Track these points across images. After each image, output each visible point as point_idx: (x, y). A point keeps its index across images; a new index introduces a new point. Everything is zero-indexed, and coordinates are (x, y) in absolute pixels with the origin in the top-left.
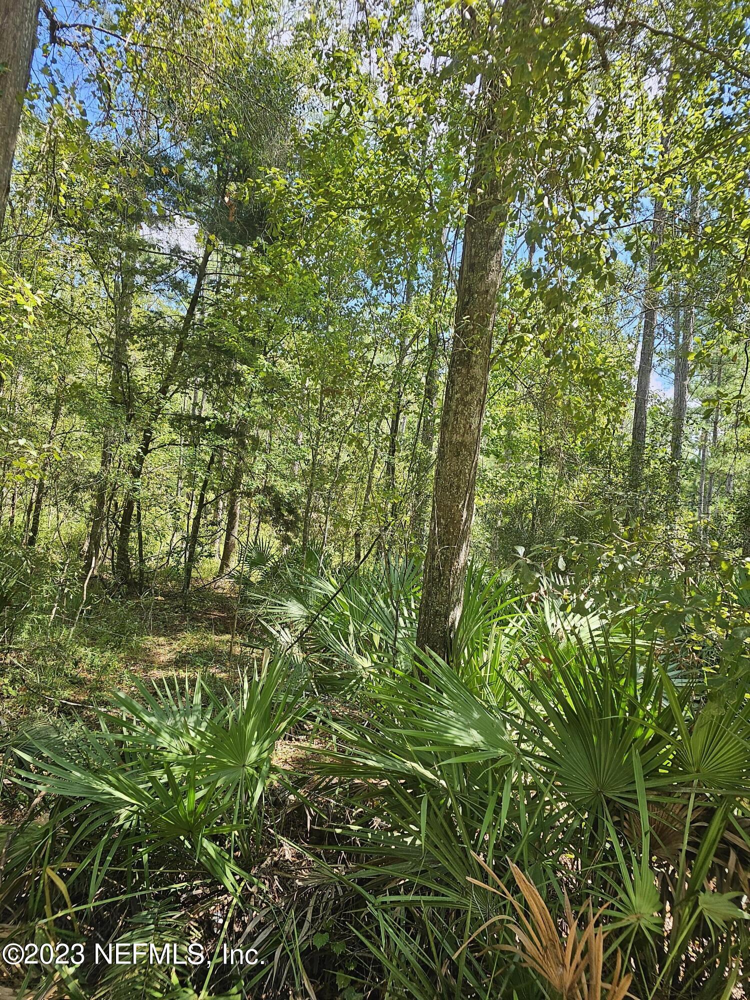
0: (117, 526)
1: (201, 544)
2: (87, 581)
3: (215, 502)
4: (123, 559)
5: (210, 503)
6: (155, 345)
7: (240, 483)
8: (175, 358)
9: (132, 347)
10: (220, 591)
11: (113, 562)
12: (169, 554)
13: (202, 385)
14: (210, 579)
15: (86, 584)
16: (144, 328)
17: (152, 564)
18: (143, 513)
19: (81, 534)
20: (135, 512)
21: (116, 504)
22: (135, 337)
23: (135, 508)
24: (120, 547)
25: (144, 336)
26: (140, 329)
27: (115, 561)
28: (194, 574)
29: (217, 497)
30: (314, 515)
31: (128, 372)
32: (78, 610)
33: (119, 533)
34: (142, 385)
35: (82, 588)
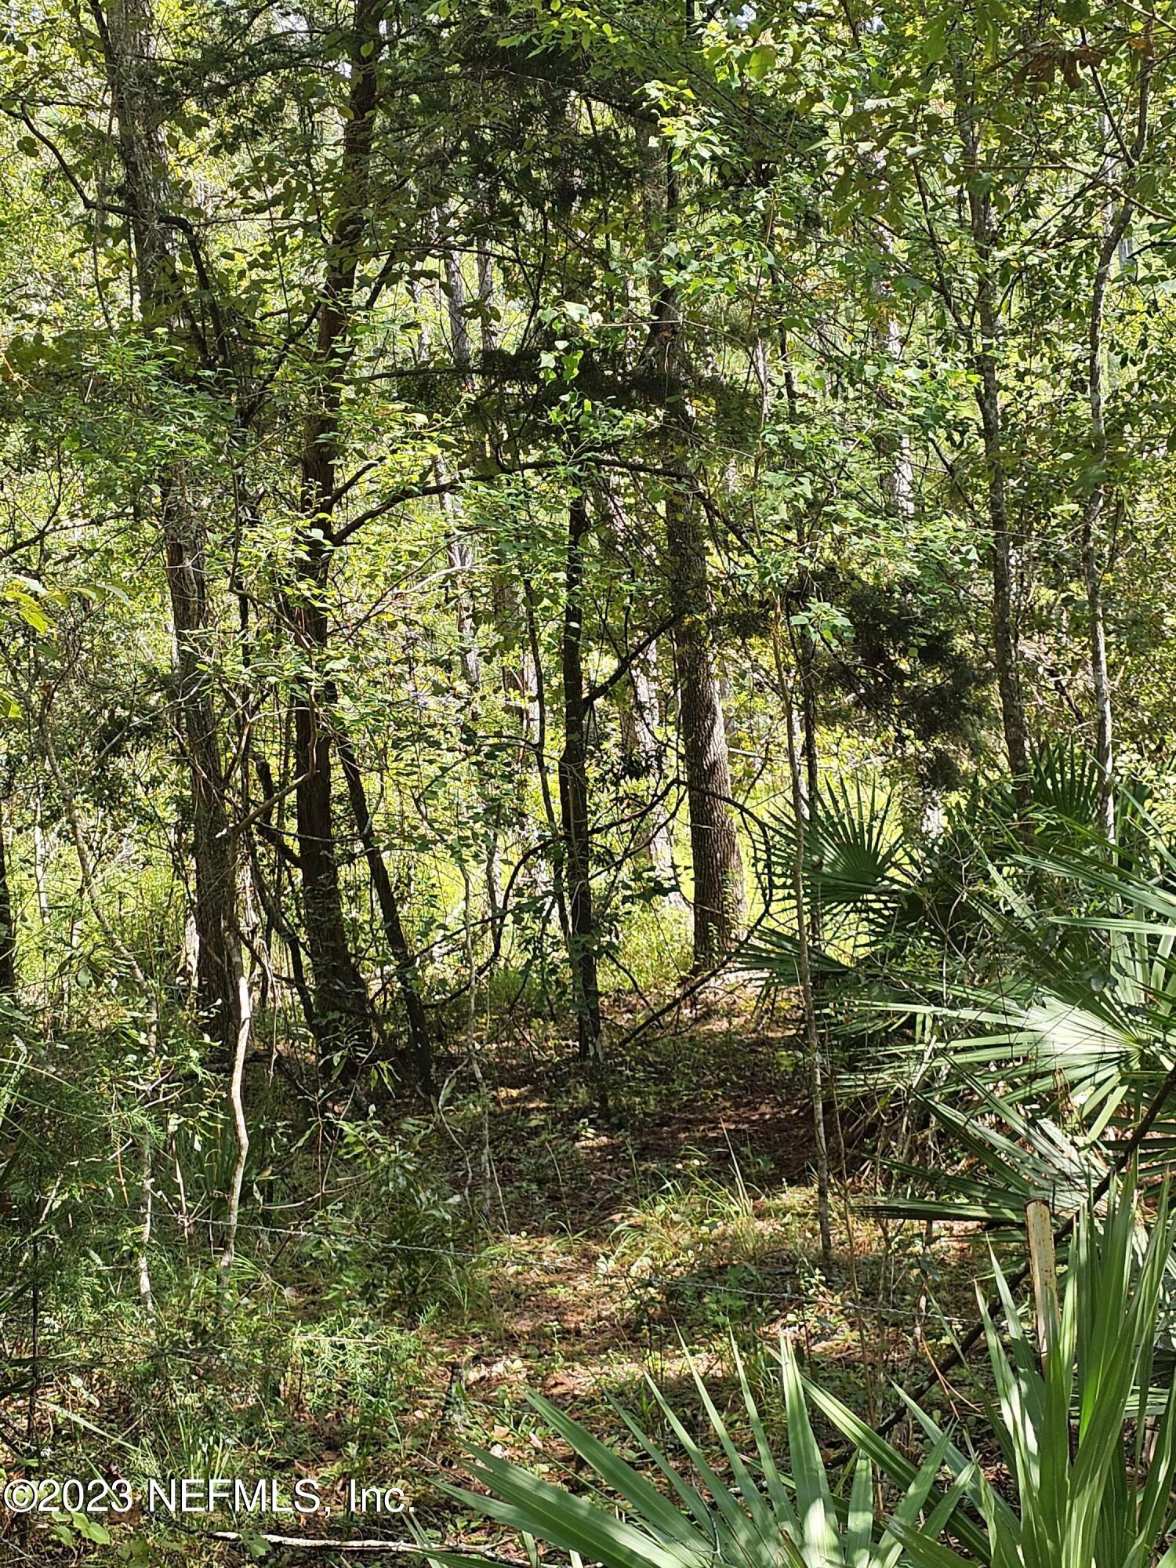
0: (285, 851)
1: (607, 860)
2: (237, 1076)
3: (619, 684)
4: (335, 972)
5: (602, 691)
6: (269, 115)
7: (702, 583)
8: (357, 143)
9: (189, 147)
10: (719, 1025)
11: (303, 991)
12: (494, 922)
13: (478, 229)
14: (672, 990)
15: (236, 1089)
16: (216, 57)
17: (443, 968)
18: (370, 783)
19: (158, 913)
20: (339, 785)
21: (264, 771)
22: (191, 107)
23: (337, 772)
24: (314, 929)
25: (221, 91)
26: (200, 69)
27: (310, 983)
28: (606, 979)
29: (624, 666)
30: (1028, 647)
31: (195, 245)
32: (229, 1187)
33: (298, 874)
34: (256, 285)
35: (227, 1105)
